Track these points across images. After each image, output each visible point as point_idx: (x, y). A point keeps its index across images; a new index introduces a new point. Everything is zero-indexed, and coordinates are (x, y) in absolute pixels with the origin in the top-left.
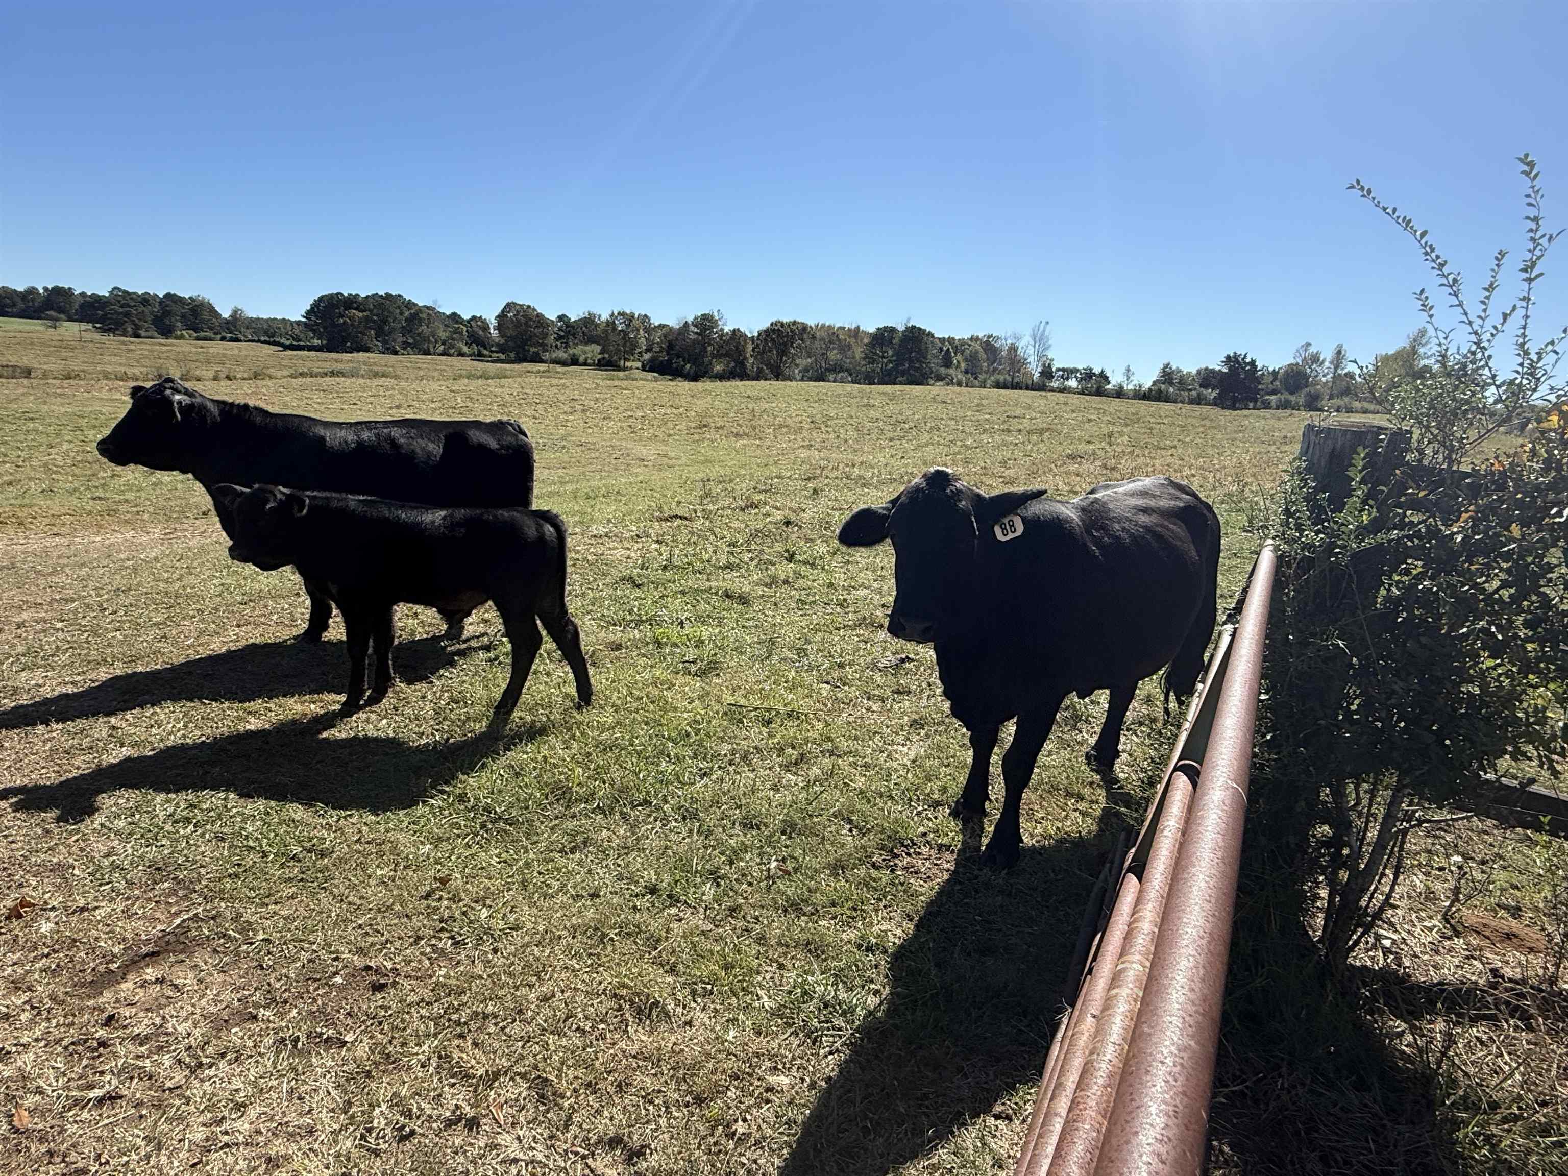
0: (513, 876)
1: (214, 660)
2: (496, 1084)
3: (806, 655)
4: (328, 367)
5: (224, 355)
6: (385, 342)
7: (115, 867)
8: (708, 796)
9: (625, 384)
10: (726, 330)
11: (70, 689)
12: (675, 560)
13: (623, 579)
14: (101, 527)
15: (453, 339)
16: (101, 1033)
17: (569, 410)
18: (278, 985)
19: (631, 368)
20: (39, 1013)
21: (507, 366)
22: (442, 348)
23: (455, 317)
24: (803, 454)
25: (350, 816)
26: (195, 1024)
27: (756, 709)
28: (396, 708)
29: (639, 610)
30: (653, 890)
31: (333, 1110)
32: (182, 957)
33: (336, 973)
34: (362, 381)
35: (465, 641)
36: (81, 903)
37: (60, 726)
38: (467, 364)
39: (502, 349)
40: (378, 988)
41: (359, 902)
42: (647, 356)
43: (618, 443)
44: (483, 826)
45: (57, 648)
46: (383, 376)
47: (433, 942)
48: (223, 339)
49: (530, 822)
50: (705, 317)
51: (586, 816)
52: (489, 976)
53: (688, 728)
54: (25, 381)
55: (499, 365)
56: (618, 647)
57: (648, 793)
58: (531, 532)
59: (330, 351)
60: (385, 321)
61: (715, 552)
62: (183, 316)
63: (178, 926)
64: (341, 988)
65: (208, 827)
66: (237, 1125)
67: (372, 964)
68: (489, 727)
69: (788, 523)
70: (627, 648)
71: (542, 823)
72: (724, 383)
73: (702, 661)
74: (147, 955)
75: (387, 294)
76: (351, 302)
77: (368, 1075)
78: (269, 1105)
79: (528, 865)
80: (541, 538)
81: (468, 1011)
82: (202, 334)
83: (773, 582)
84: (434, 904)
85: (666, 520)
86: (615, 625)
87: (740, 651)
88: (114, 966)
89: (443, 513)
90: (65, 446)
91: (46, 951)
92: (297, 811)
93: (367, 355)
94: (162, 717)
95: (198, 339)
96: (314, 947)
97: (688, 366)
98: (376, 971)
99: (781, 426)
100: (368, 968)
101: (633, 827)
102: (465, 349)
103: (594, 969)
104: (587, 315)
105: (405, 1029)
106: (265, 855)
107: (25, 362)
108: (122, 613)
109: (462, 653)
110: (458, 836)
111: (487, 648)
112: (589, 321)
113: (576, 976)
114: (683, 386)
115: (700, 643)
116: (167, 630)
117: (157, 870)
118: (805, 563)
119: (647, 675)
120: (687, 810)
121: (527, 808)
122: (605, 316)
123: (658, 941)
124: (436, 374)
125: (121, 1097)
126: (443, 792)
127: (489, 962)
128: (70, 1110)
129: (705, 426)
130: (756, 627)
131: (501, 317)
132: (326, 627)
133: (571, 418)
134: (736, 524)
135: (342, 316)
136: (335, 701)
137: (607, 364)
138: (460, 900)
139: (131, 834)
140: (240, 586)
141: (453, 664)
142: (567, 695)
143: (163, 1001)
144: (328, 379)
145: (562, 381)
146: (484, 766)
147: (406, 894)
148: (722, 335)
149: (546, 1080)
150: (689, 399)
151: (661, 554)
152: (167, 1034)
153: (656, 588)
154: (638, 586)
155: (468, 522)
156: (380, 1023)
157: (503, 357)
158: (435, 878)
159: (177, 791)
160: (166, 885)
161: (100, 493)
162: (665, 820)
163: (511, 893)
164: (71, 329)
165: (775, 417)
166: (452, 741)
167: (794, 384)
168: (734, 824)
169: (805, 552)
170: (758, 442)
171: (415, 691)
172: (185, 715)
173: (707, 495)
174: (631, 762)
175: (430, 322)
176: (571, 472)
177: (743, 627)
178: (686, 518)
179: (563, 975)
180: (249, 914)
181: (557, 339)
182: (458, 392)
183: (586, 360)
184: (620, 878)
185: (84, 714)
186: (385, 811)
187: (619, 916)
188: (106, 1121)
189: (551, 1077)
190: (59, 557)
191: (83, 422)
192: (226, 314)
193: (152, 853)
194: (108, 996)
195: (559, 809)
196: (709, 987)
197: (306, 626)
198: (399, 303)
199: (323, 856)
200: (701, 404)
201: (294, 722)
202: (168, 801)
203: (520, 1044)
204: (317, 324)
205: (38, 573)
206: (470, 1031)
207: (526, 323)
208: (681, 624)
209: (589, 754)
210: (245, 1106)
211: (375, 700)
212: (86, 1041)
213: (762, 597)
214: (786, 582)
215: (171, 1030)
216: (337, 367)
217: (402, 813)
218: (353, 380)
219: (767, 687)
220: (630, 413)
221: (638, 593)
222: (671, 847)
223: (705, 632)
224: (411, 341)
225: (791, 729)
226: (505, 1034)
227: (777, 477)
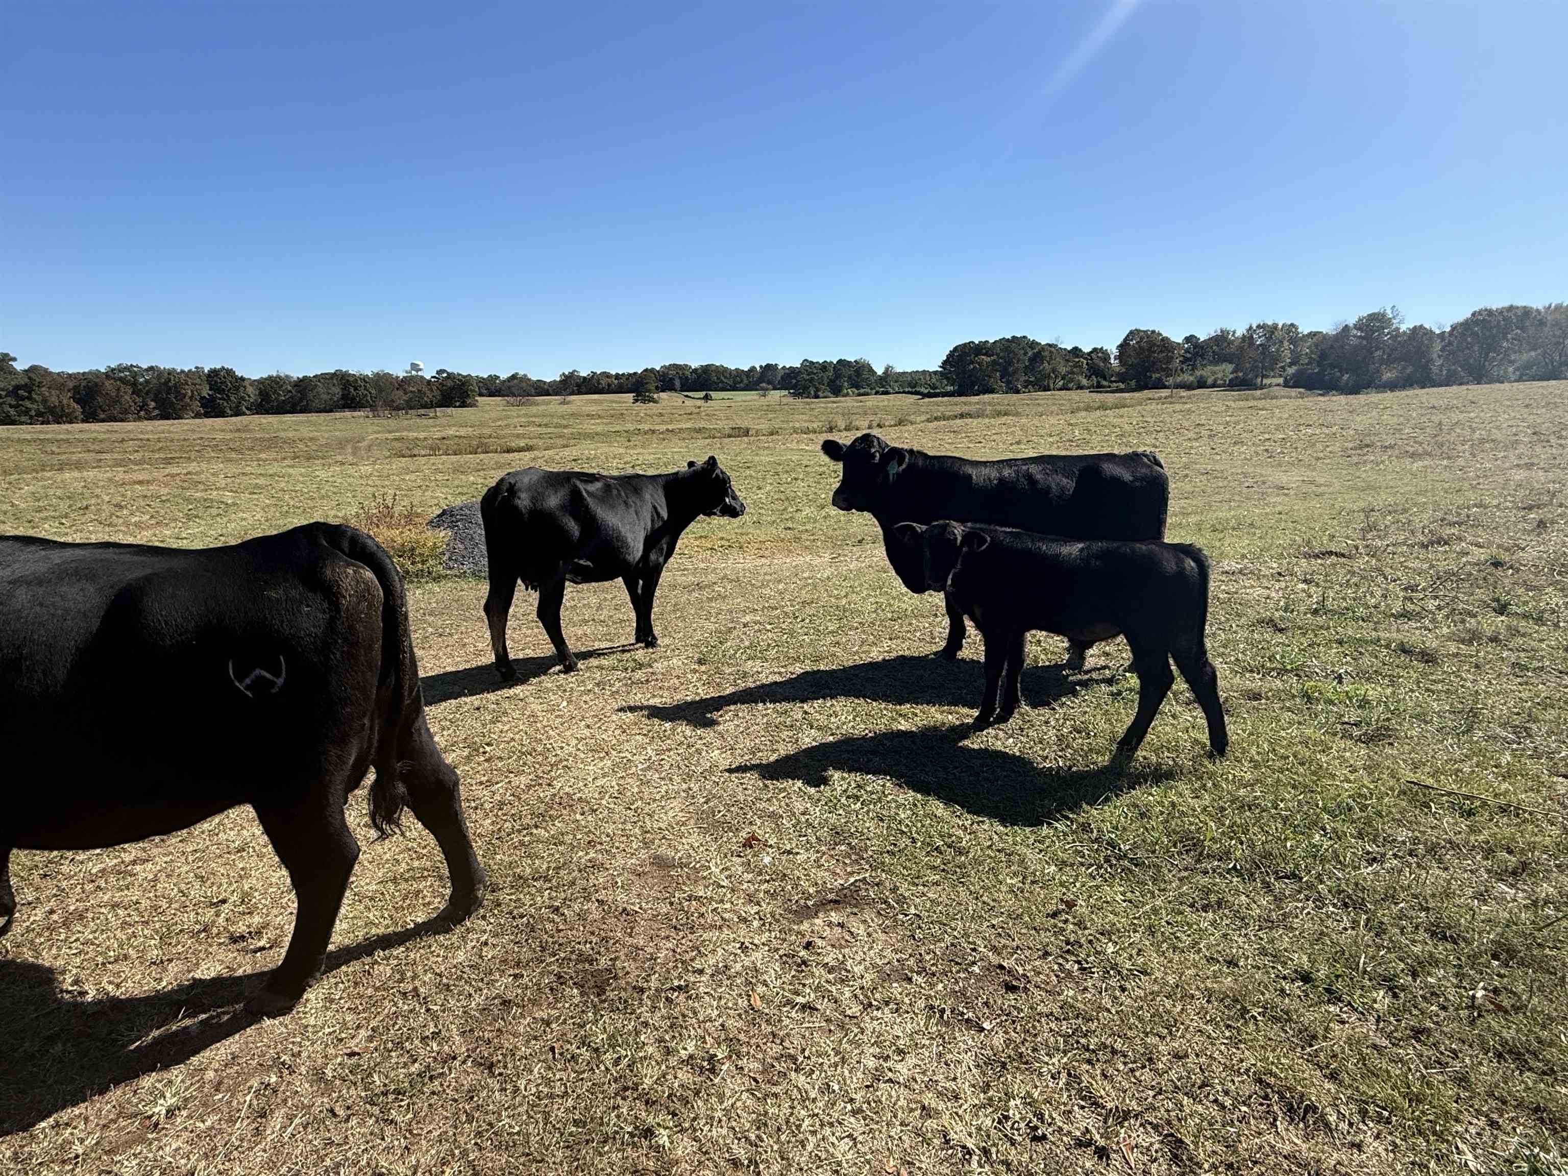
0: (1139, 918)
1: (873, 666)
2: (1126, 1124)
3: (1530, 736)
4: (958, 410)
5: (878, 407)
6: (1008, 382)
7: (809, 825)
8: (1380, 886)
9: (1261, 404)
10: (1403, 328)
11: (778, 679)
12: (1328, 603)
13: (1261, 621)
14: (790, 551)
15: (1073, 373)
16: (803, 953)
17: (1194, 436)
18: (928, 958)
19: (1270, 386)
20: (764, 925)
21: (1126, 395)
22: (1061, 383)
23: (1076, 351)
24: (1519, 475)
25: (983, 822)
26: (866, 969)
27: (1449, 794)
28: (1022, 730)
29: (1283, 657)
30: (1306, 978)
31: (974, 1086)
32: (855, 910)
33: (974, 963)
34: (987, 420)
35: (1087, 672)
36: (788, 847)
37: (772, 706)
38: (1086, 396)
39: (1122, 378)
40: (1011, 988)
41: (992, 904)
42: (1291, 371)
43: (1251, 470)
44: (1107, 860)
45: (769, 645)
46: (1005, 414)
47: (1061, 961)
48: (877, 393)
49: (1158, 867)
50: (1373, 317)
51: (1220, 874)
52: (1117, 1012)
53: (1352, 803)
54: (745, 439)
55: (1117, 395)
56: (1257, 697)
57: (1297, 866)
58: (1170, 565)
59: (960, 395)
60: (1010, 363)
61: (1385, 596)
62: (850, 377)
63: (852, 884)
64: (979, 979)
65: (872, 807)
66: (899, 1066)
67: (1005, 964)
68: (1113, 760)
69: (1497, 564)
70: (1268, 699)
71: (1170, 871)
72: (1397, 393)
73: (1368, 724)
74: (831, 901)
75: (1014, 337)
76: (980, 349)
77: (1004, 1065)
78: (923, 1060)
79: (1155, 911)
80: (1181, 573)
81: (1096, 1040)
82: (862, 391)
83: (1473, 637)
84: (1060, 925)
85: (1317, 556)
86: (1252, 671)
87: (1422, 717)
88: (810, 903)
89: (1080, 546)
90: (768, 488)
91: (768, 878)
92: (938, 808)
93: (991, 396)
94: (838, 709)
95: (859, 395)
96: (955, 933)
97: (1346, 377)
98: (1009, 972)
99: (1482, 441)
100: (1001, 967)
101: (1279, 900)
102: (1084, 382)
103: (1235, 1042)
104: (1219, 333)
105: (1035, 1035)
106: (914, 841)
107: (744, 424)
108: (807, 621)
109: (1085, 684)
110: (1082, 864)
111: (1110, 681)
112: (1221, 339)
113: (1213, 1044)
114: (1340, 401)
115: (1364, 703)
116: (838, 638)
117: (837, 834)
118: (1525, 616)
119: (1294, 731)
120: (1349, 897)
121: (1154, 852)
122: (1240, 331)
123: (1314, 1037)
124: (1055, 408)
125: (817, 1010)
126: (1067, 818)
127: (1116, 998)
128: (784, 1006)
129: (1367, 446)
130: (1448, 692)
131: (1123, 347)
132: (960, 647)
133: (1196, 444)
134: (1416, 564)
135: (972, 362)
136: (970, 714)
137: (1241, 384)
138: (1085, 928)
139: (819, 800)
140: (891, 605)
141: (1075, 694)
142: (1196, 742)
143: (843, 943)
144: (958, 421)
145: (1187, 406)
146: (1107, 799)
147: (1033, 907)
148: (1397, 336)
149: (1181, 1141)
150: (1345, 416)
151: (1310, 596)
152: (846, 970)
153: (1304, 634)
154: (1281, 630)
155: (1103, 555)
156: (1014, 1022)
157: (1122, 386)
158: (1062, 900)
159: (849, 772)
160: (843, 848)
161: (790, 525)
162: (1320, 902)
163: (1137, 935)
164: (776, 396)
165: (1473, 431)
166: (1074, 769)
167: (1507, 385)
168: (1417, 928)
169: (1526, 603)
170: (1445, 462)
171: (1039, 715)
172: (854, 710)
173: (1371, 528)
174: (1276, 827)
175: (1051, 358)
176: (1194, 503)
177: (1428, 690)
178: (1343, 555)
179: (1197, 1038)
180: (904, 889)
181: (1182, 362)
182: (1076, 425)
183: (1216, 380)
184: (1263, 952)
185: (787, 699)
186: (1012, 825)
187: (1263, 994)
188: (807, 1025)
189: (1187, 1141)
190: (765, 574)
191: (780, 468)
192: (880, 371)
193: (833, 819)
194: (805, 926)
195: (1189, 860)
196: (1386, 1114)
197: (943, 644)
198: (1023, 344)
199: (961, 854)
200: (1361, 422)
201: (935, 728)
202: (843, 779)
203: (1151, 1093)
204: (951, 372)
205: (753, 585)
206: (1098, 1060)
207: (1149, 350)
208: (1340, 679)
209: (1223, 809)
210: (904, 1053)
211: (1004, 718)
212: (794, 956)
213: (1456, 655)
214: (1494, 639)
215: (849, 968)
216: (965, 409)
217: (1028, 830)
218: (980, 420)
219: (1467, 770)
220: (1267, 436)
221: (1280, 638)
222: (1327, 935)
223: (1372, 692)
224: (1032, 379)
225: (1504, 828)
226: (1135, 1077)
227: (1475, 506)
